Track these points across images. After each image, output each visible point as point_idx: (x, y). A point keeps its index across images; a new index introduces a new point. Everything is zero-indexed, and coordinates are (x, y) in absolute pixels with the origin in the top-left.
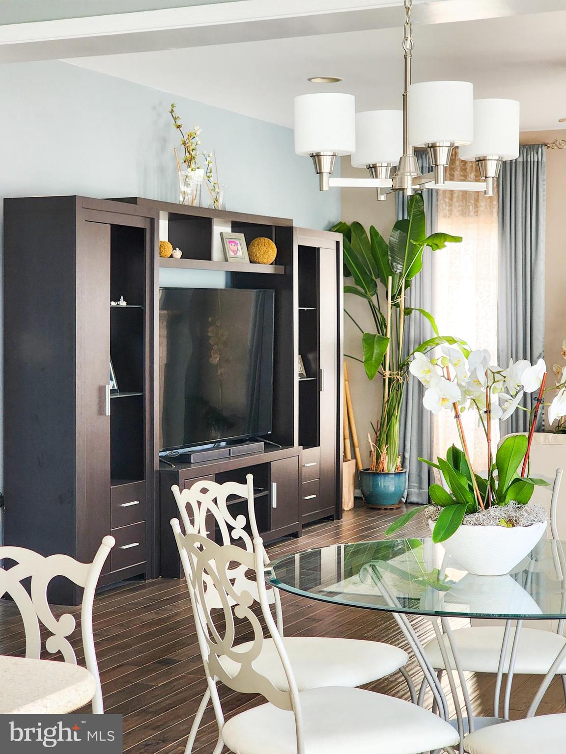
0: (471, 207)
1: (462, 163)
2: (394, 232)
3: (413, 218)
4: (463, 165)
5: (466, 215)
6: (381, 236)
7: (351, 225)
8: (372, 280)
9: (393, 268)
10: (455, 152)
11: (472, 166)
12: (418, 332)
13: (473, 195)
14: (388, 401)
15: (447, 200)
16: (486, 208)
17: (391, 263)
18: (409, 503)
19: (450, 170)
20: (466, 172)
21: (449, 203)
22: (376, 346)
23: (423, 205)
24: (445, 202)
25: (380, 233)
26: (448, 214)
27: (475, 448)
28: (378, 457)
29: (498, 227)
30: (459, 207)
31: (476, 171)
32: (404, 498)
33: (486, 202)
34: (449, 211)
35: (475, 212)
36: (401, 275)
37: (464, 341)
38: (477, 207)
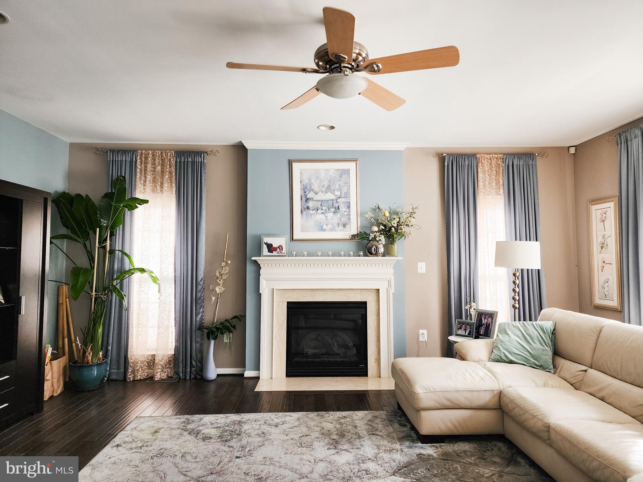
0: (158, 187)
1: (153, 160)
2: (102, 199)
3: (117, 191)
4: (153, 161)
5: (155, 192)
6: (93, 202)
7: (75, 196)
8: (86, 231)
9: (101, 223)
10: (148, 153)
11: (159, 162)
12: (120, 265)
13: (160, 180)
14: (94, 313)
15: (142, 182)
16: (168, 188)
17: (99, 219)
18: (110, 380)
19: (144, 164)
20: (155, 166)
21: (144, 184)
22: (81, 276)
23: (126, 184)
24: (141, 183)
25: (93, 199)
26: (143, 191)
27: (157, 341)
28: (84, 353)
29: (176, 200)
30: (150, 187)
31: (162, 165)
32: (106, 377)
33: (168, 184)
34: (143, 189)
35: (161, 191)
36: (107, 227)
37: (152, 271)
38: (162, 187)
